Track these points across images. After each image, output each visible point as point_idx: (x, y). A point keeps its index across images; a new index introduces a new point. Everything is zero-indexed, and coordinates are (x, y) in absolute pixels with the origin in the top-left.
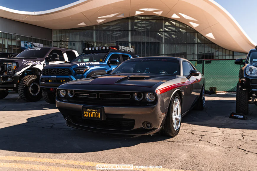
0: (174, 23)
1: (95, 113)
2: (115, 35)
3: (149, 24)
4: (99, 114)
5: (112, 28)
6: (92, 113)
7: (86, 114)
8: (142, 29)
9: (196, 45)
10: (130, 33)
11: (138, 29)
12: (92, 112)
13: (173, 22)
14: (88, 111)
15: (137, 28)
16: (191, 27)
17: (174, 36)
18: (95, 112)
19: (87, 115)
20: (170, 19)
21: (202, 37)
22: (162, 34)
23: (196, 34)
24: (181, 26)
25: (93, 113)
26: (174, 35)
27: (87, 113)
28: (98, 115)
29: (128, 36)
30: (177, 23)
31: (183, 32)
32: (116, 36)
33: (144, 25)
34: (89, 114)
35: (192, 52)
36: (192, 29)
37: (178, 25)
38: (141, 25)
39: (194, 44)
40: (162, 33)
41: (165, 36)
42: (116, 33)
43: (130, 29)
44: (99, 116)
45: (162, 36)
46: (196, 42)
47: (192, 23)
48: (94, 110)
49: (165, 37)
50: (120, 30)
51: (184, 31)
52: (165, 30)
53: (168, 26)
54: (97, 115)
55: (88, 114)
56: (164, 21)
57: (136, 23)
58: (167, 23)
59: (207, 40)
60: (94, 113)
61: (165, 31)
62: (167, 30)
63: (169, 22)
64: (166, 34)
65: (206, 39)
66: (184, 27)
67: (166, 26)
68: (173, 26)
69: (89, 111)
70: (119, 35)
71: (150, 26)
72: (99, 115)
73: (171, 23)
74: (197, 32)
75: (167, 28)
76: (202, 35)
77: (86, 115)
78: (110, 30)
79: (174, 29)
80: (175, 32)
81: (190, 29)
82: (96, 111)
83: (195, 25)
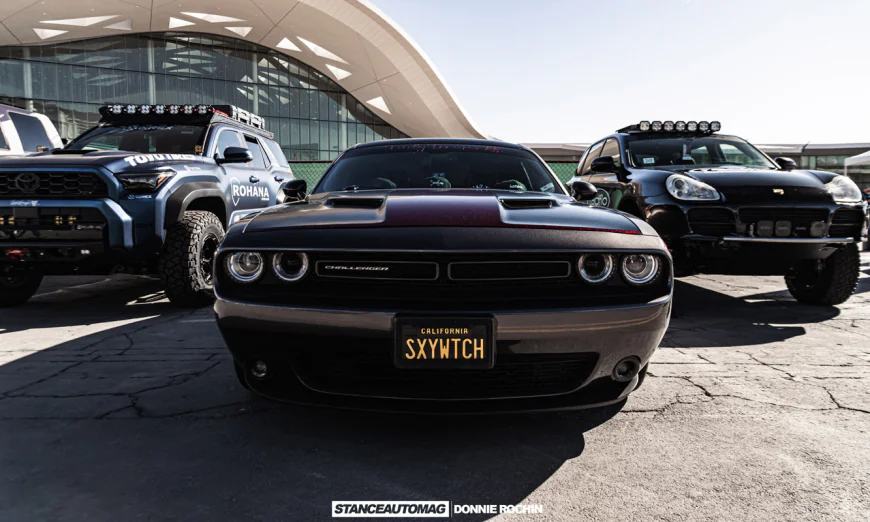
0: (286, 64)
1: (460, 344)
2: (103, 84)
3: (211, 59)
4: (479, 346)
5: (90, 60)
6: (445, 344)
7: (417, 349)
8: (192, 71)
9: (344, 126)
10: (152, 80)
11: (180, 71)
12: (444, 337)
13: (281, 62)
14: (427, 336)
15: (173, 68)
16: (329, 79)
17: (284, 100)
18: (463, 337)
19: (422, 352)
20: (272, 52)
21: (359, 106)
22: (252, 92)
23: (344, 97)
24: (303, 73)
25: (452, 344)
26: (285, 95)
27: (422, 346)
28: (476, 349)
29: (146, 88)
30: (293, 63)
31: (309, 89)
32: (106, 87)
33: (198, 61)
34: (433, 347)
35: (334, 143)
36: (331, 83)
37: (294, 68)
38: (186, 60)
39: (339, 122)
40: (251, 89)
41: (260, 97)
42: (106, 76)
43: (151, 67)
44: (479, 352)
45: (250, 96)
46: (344, 119)
47: (332, 69)
48: (457, 331)
49: (261, 101)
50: (117, 70)
51: (312, 87)
52: (258, 80)
53: (268, 70)
54: (470, 349)
55: (427, 348)
56: (255, 56)
57: (173, 53)
58: (264, 62)
59: (370, 115)
60: (456, 341)
61: (260, 85)
62: (263, 79)
63: (271, 61)
64: (262, 92)
65: (367, 113)
66: (311, 77)
67: (261, 70)
68: (280, 69)
69: (433, 338)
70: (117, 82)
71: (215, 65)
72: (481, 349)
73: (276, 64)
74: (346, 92)
75: (263, 75)
76: (358, 102)
77: (417, 353)
78: (83, 66)
79: (284, 79)
80: (288, 87)
81: (327, 84)
82: (466, 331)
83: (340, 74)
